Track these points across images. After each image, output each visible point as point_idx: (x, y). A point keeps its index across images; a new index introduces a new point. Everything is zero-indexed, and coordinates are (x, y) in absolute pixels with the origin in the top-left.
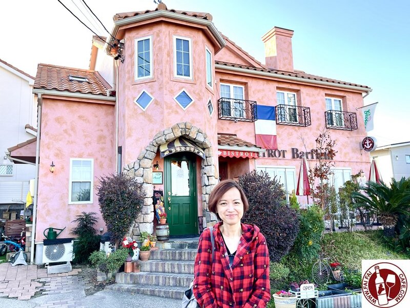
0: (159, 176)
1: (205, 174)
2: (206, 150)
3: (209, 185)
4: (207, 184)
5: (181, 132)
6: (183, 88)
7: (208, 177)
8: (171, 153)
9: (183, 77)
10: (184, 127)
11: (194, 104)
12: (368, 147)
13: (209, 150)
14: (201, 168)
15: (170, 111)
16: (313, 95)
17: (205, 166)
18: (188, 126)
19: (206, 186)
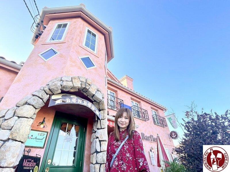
0: (41, 137)
1: (97, 138)
2: (102, 112)
3: (101, 152)
4: (99, 150)
5: (81, 84)
6: (88, 55)
7: (100, 141)
8: (64, 103)
9: (89, 49)
10: (85, 81)
11: (95, 69)
12: (174, 137)
13: (104, 112)
14: (92, 132)
15: (74, 64)
16: (146, 106)
17: (98, 129)
18: (89, 81)
19: (97, 152)
